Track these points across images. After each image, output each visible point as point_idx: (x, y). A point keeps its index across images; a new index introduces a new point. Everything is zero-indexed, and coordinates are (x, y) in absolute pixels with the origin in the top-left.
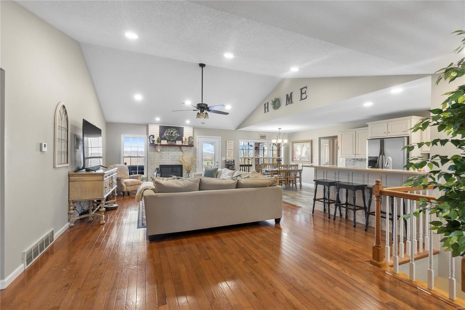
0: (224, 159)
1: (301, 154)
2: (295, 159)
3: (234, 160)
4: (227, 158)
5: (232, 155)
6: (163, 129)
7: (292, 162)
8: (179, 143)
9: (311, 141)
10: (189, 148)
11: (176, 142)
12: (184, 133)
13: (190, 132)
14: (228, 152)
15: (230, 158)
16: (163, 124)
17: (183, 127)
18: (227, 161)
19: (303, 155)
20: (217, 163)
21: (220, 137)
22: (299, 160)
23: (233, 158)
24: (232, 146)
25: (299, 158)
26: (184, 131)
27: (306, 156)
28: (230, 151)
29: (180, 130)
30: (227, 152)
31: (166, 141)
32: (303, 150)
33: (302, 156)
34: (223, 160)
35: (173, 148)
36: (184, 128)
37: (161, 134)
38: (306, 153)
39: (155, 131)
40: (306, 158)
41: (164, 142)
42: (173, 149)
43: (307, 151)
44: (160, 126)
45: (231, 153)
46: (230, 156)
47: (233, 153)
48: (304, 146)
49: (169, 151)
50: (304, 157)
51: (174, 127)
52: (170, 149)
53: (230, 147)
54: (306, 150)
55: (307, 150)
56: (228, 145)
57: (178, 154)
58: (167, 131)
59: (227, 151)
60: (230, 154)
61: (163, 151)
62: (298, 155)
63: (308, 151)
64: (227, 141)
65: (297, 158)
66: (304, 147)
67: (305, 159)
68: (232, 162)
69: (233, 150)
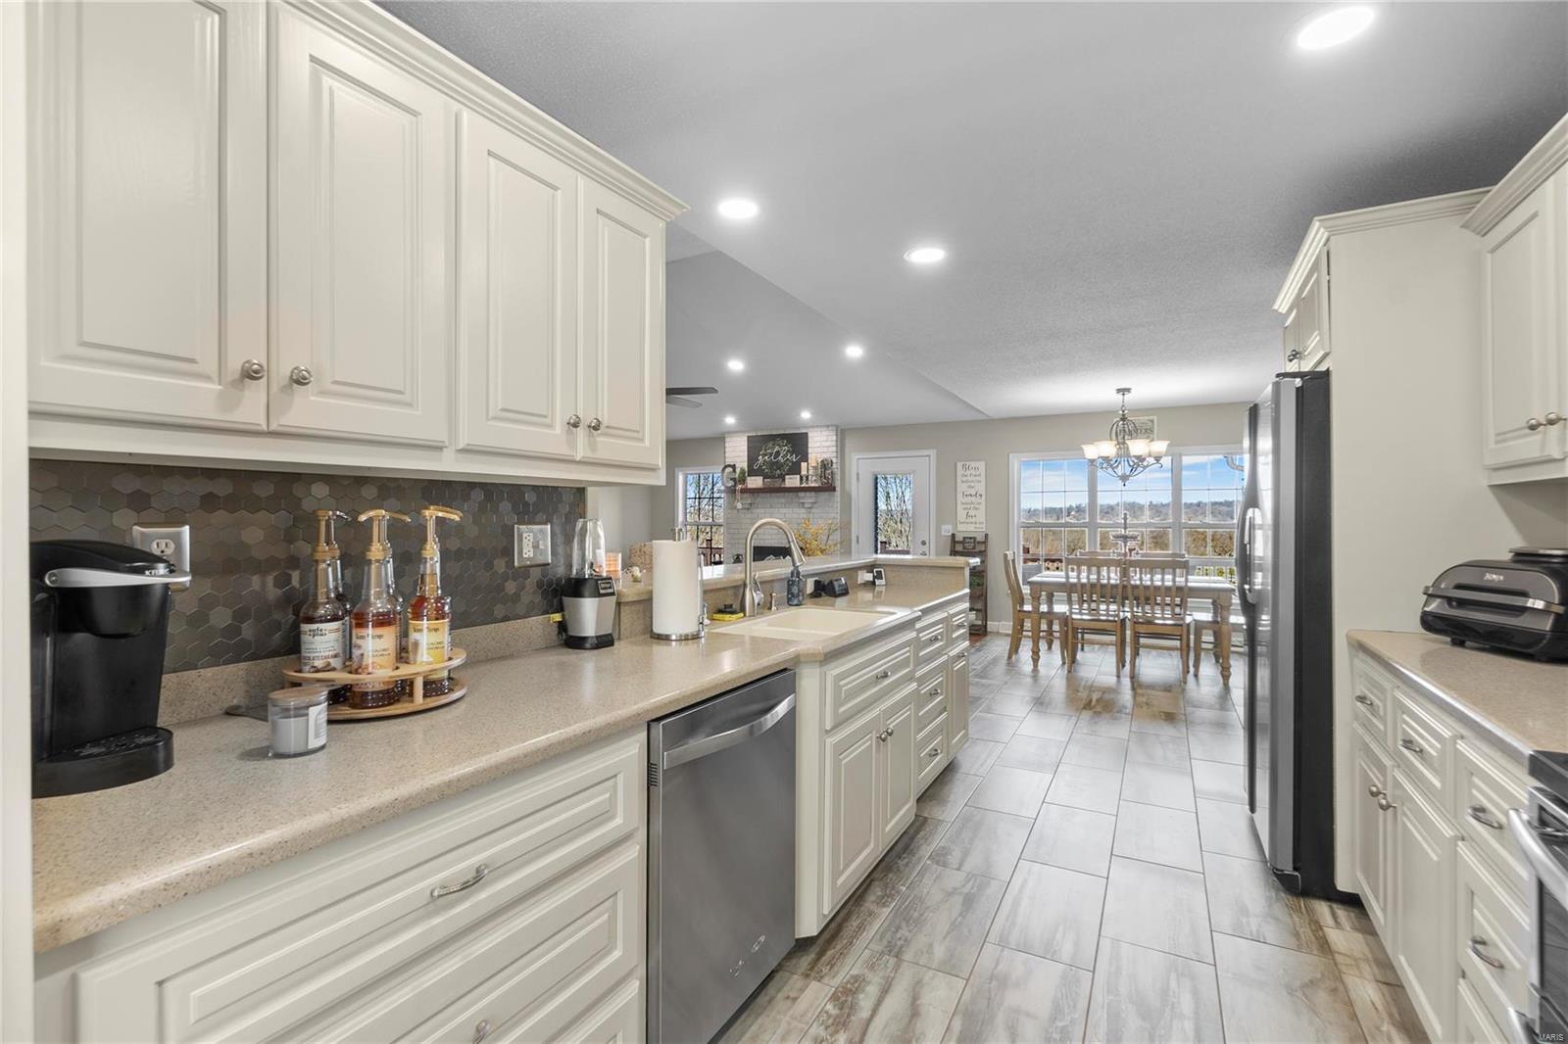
0: (947, 530)
3: (986, 535)
4: (961, 528)
5: (981, 515)
6: (756, 445)
8: (792, 481)
10: (824, 495)
11: (784, 480)
12: (810, 450)
13: (828, 444)
14: (963, 504)
15: (971, 528)
16: (756, 430)
17: (807, 433)
18: (957, 539)
20: (924, 543)
21: (932, 453)
23: (984, 526)
24: (980, 482)
26: (810, 445)
28: (973, 499)
29: (797, 443)
30: (960, 507)
31: (762, 478)
34: (943, 533)
35: (781, 499)
36: (809, 435)
37: (752, 460)
39: (737, 451)
41: (755, 482)
42: (783, 500)
44: (748, 437)
45: (977, 509)
46: (974, 520)
47: (983, 507)
49: (771, 507)
51: (783, 436)
52: (776, 500)
53: (969, 487)
56: (964, 479)
57: (796, 516)
58: (765, 450)
59: (959, 502)
60: (972, 513)
61: (757, 508)
64: (960, 465)
68: (978, 542)
69: (983, 498)
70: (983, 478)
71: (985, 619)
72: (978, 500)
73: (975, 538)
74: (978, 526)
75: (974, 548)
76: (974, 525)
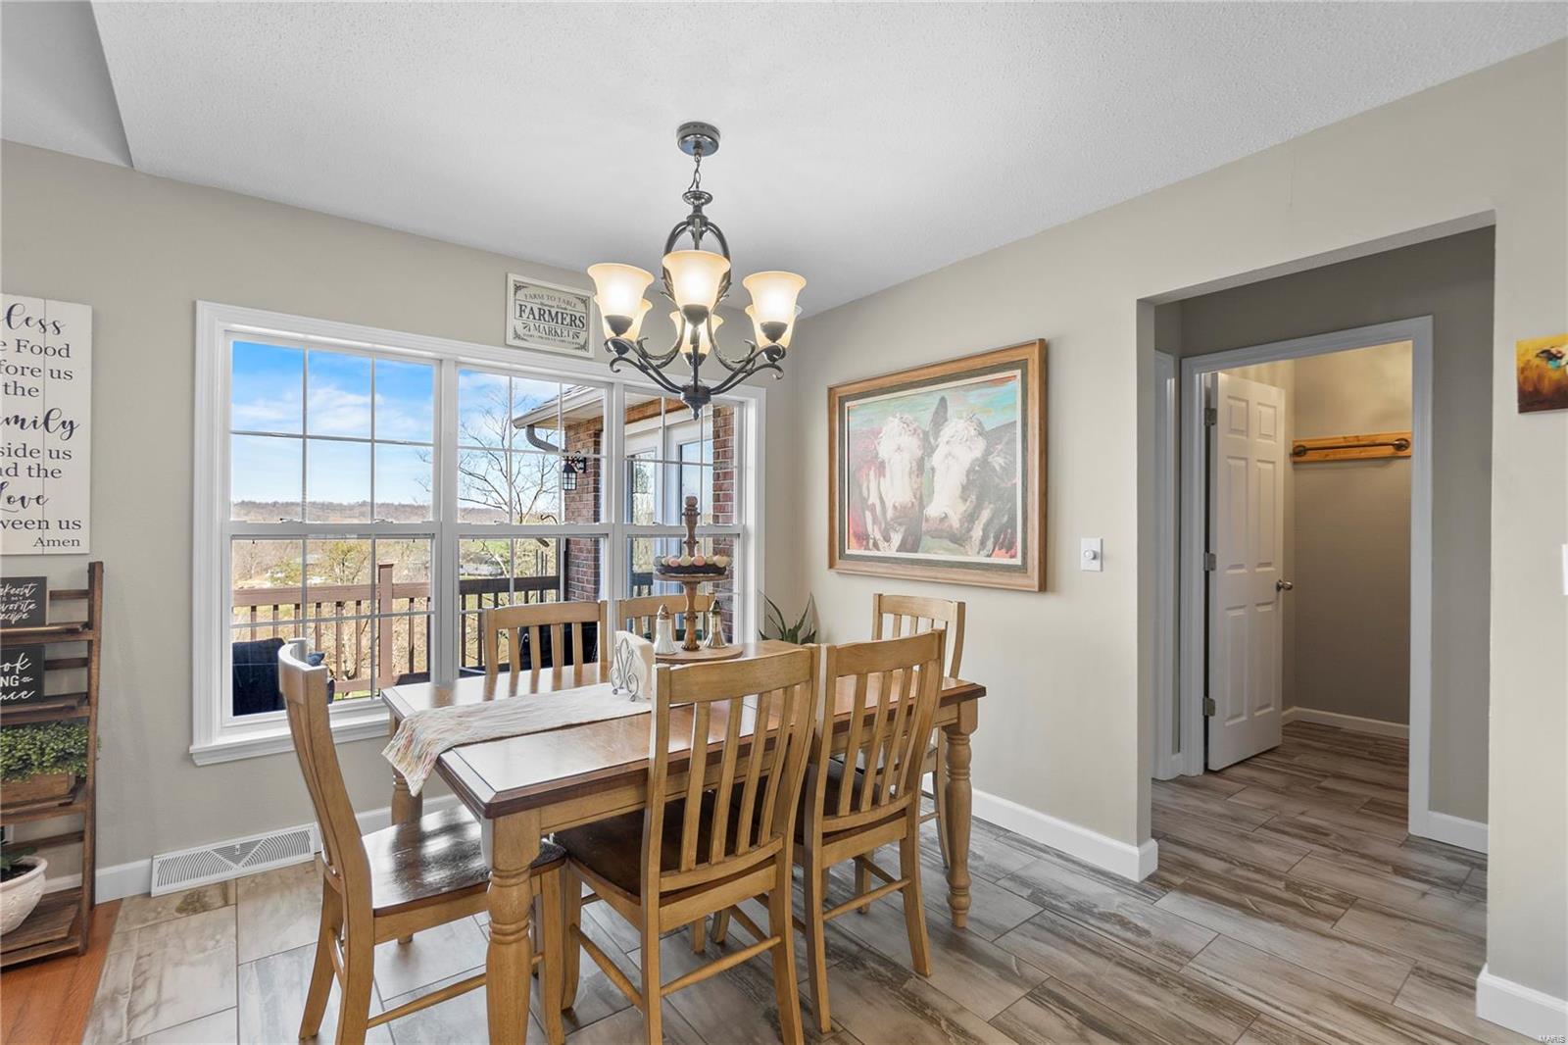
1: (921, 499)
2: (863, 538)
3: (95, 570)
5: (67, 498)
7: (831, 565)
9: (1034, 357)
19: (945, 503)
22: (902, 548)
23: (83, 535)
25: (897, 539)
27: (971, 518)
32: (937, 459)
33: (933, 510)
38: (979, 483)
40: (977, 533)
43: (984, 462)
46: (33, 512)
47: (76, 472)
48: (950, 411)
50: (955, 522)
54: (978, 453)
55: (987, 452)
62: (889, 505)
63: (997, 461)
65: (875, 532)
66: (956, 427)
67: (959, 540)
68: (56, 596)
69: (83, 432)
70: (80, 361)
71: (89, 867)
72: (55, 440)
73: (41, 581)
74: (54, 533)
75: (37, 617)
76: (36, 533)
